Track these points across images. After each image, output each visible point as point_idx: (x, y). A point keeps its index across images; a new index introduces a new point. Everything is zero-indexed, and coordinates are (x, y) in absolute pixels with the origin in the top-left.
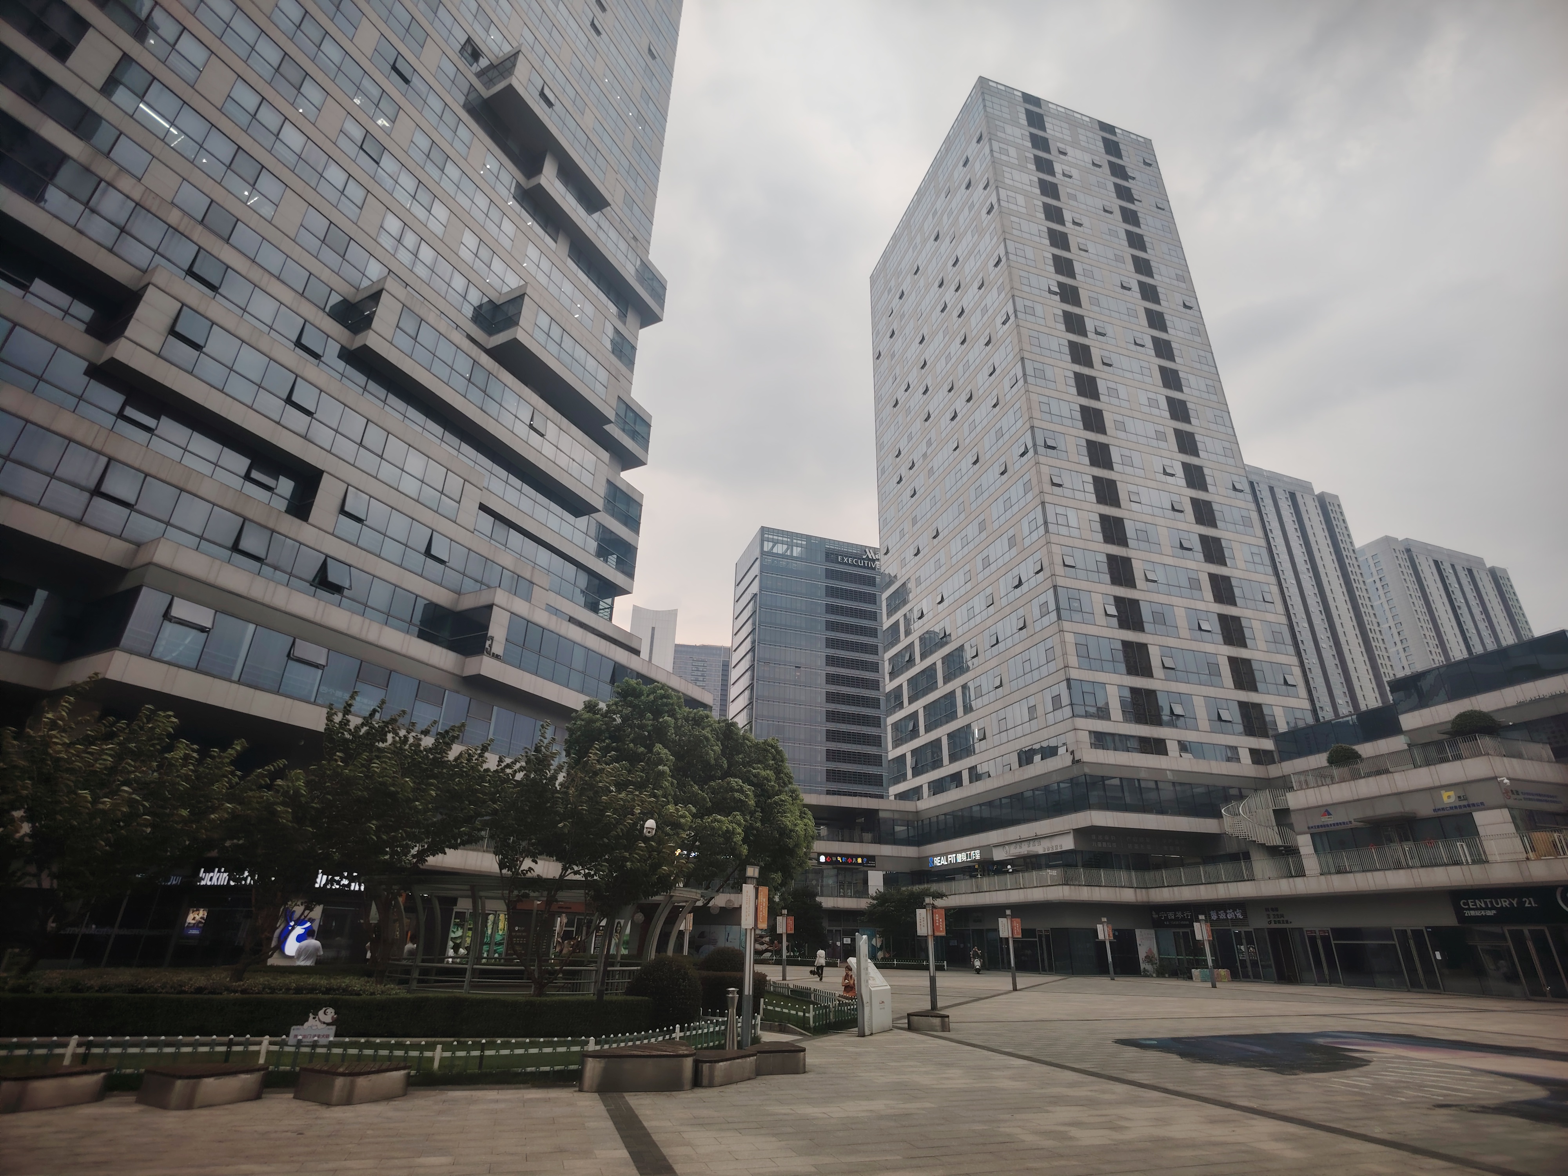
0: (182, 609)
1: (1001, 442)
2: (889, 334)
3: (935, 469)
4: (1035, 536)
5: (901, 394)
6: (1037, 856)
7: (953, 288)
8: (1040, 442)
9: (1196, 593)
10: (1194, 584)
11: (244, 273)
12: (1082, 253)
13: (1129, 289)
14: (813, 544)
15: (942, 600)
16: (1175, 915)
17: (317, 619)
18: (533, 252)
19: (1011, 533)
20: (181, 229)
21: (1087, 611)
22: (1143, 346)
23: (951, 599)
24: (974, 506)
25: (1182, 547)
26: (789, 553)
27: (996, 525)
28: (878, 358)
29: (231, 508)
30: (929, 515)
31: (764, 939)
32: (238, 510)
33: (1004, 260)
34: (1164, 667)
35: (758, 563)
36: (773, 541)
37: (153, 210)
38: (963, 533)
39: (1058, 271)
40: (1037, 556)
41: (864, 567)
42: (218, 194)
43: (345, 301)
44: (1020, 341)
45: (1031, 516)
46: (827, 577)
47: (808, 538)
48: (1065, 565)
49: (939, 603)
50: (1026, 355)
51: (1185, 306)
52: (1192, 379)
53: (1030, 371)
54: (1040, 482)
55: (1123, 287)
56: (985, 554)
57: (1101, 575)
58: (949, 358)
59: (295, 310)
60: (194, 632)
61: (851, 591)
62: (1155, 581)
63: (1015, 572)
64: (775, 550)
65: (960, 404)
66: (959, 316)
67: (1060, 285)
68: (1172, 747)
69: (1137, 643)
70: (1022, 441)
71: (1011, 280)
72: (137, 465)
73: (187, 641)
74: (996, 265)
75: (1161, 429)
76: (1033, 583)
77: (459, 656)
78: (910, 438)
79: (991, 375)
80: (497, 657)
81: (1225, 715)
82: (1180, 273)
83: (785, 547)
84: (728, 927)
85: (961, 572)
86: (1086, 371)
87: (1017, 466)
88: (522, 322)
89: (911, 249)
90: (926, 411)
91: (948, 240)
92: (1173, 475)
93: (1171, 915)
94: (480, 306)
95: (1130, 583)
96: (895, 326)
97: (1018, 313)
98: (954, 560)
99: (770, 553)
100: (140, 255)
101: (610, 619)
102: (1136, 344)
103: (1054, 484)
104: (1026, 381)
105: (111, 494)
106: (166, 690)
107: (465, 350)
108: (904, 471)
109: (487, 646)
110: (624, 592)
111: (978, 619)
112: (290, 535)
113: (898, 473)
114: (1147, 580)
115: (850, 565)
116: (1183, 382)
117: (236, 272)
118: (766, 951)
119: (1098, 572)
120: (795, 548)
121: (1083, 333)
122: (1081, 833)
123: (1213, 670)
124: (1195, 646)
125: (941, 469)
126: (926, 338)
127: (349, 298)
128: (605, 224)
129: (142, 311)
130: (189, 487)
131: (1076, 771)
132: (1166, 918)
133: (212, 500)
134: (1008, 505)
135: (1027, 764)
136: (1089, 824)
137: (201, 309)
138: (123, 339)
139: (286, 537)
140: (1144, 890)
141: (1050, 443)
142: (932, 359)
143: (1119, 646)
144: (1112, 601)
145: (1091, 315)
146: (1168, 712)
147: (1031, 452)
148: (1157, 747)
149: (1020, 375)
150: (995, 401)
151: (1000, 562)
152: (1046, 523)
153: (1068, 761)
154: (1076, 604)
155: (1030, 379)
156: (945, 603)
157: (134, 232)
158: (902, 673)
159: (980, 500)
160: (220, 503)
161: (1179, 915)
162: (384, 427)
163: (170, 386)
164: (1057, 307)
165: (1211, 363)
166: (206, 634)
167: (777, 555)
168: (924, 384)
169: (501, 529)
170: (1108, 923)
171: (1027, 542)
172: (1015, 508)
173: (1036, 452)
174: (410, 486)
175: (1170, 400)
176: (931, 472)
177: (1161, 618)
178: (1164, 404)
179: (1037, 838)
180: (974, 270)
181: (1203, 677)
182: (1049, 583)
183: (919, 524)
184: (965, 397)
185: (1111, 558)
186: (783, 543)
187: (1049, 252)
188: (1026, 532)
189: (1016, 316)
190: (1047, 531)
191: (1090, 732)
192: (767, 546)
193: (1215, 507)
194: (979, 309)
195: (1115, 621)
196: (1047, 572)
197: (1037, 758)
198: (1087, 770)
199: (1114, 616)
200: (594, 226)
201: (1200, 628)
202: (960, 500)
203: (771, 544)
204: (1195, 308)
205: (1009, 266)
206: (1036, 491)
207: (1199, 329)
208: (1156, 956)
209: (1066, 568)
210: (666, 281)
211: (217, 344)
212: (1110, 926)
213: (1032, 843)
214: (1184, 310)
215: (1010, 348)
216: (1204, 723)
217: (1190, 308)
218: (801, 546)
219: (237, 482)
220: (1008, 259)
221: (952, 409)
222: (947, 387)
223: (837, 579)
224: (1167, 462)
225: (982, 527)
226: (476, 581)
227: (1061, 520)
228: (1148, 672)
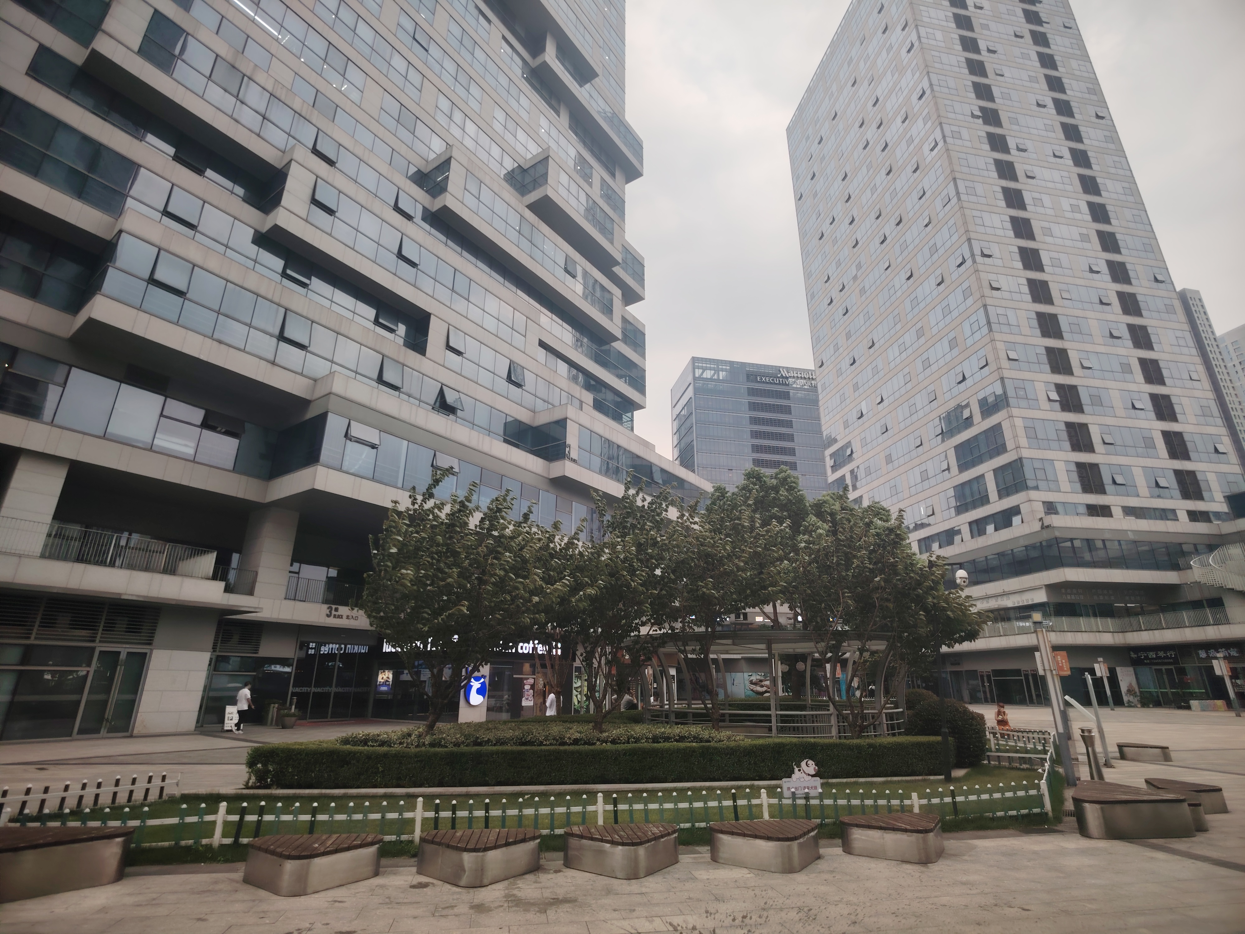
0: (357, 430)
1: (936, 256)
2: (810, 177)
3: (866, 288)
4: (977, 336)
5: (826, 227)
6: (1007, 609)
7: (875, 125)
8: (977, 252)
9: (1128, 376)
10: (1126, 368)
11: (351, 149)
12: (999, 78)
13: (1045, 106)
14: (736, 368)
15: (882, 400)
16: (1156, 654)
17: (448, 434)
18: (544, 122)
19: (951, 335)
20: (303, 114)
21: (1032, 397)
22: (1061, 157)
23: (892, 399)
24: (910, 316)
25: (1112, 336)
26: (716, 377)
27: (935, 330)
28: (800, 199)
29: (373, 347)
30: (863, 329)
31: (763, 683)
32: (378, 348)
33: (928, 92)
34: (1104, 443)
35: (691, 387)
36: (702, 368)
37: (283, 98)
38: (901, 341)
39: (979, 96)
40: (981, 353)
41: (779, 384)
42: (320, 84)
43: (419, 171)
44: (951, 163)
45: (973, 318)
46: (749, 395)
47: (731, 363)
48: (1009, 359)
49: (879, 403)
50: (958, 175)
51: (1098, 117)
52: (1109, 183)
53: (962, 189)
54: (980, 287)
55: (1039, 105)
56: (925, 356)
57: (1042, 366)
58: (874, 189)
59: (390, 179)
60: (368, 449)
61: (770, 404)
62: (1090, 368)
63: (959, 369)
64: (704, 376)
65: (889, 228)
66: (883, 150)
67: (982, 109)
68: (1117, 511)
69: (1078, 424)
70: (959, 252)
71: (937, 109)
72: (305, 314)
73: (363, 456)
74: (921, 98)
75: (1084, 231)
76: (978, 377)
77: (545, 462)
78: (839, 264)
79: (920, 198)
80: (574, 461)
81: (1162, 482)
82: (1091, 86)
83: (713, 372)
84: (733, 674)
85: (901, 375)
86: (1012, 185)
87: (955, 276)
88: (550, 180)
89: (827, 97)
90: (854, 238)
91: (866, 83)
92: (1098, 272)
93: (1152, 655)
94: (513, 170)
95: (1068, 370)
96: (815, 168)
97: (947, 139)
98: (892, 365)
99: (700, 378)
100: (278, 138)
101: (632, 429)
102: (1055, 156)
103: (994, 289)
104: (959, 199)
105: (292, 338)
106: (355, 497)
107: (514, 206)
108: (835, 294)
109: (567, 452)
110: (640, 407)
111: (921, 414)
112: (415, 368)
113: (829, 296)
114: (1083, 367)
115: (767, 383)
116: (1101, 187)
117: (346, 148)
118: (766, 692)
119: (1039, 363)
120: (721, 373)
121: (1006, 150)
122: (1051, 588)
123: (1149, 444)
124: (1130, 423)
125: (873, 288)
126: (849, 175)
127: (422, 169)
128: (595, 94)
129: (290, 184)
130: (342, 332)
131: (1046, 535)
132: (1147, 658)
133: (359, 341)
134: (947, 311)
135: (980, 535)
136: (1064, 580)
137: (330, 181)
138: (281, 208)
139: (413, 369)
140: (1120, 634)
141: (986, 252)
142: (856, 192)
143: (1063, 427)
144: (1053, 387)
145: (1012, 133)
146: (1111, 481)
147: (969, 262)
148: (1104, 511)
149: (952, 193)
150: (927, 221)
151: (942, 362)
152: (989, 323)
153: (1037, 527)
154: (1022, 393)
155: (963, 197)
156: (885, 403)
157: (272, 118)
158: (844, 466)
159: (916, 310)
160: (365, 344)
161: (1161, 654)
162: (467, 275)
163: (317, 246)
164: (981, 129)
165: (1126, 167)
166: (375, 450)
167: (706, 379)
168: (850, 215)
169: (552, 358)
170: (1104, 662)
171: (969, 342)
172: (955, 314)
173: (974, 261)
174: (490, 324)
175: (1091, 205)
176: (863, 291)
177: (1097, 401)
178: (1085, 208)
179: (1005, 594)
180: (896, 106)
181: (1140, 450)
182: (996, 376)
183: (853, 338)
184: (894, 221)
185: (1050, 351)
186: (710, 369)
187: (969, 79)
188: (968, 332)
189: (945, 141)
190: (991, 330)
191: (1043, 502)
192: (698, 372)
193: (1139, 298)
194: (904, 141)
195: (1057, 406)
196: (992, 366)
197: (990, 528)
198: (1057, 534)
199: (1057, 401)
200: (587, 96)
201: (1134, 407)
202: (896, 312)
203: (701, 371)
204: (1108, 117)
205: (934, 97)
206: (977, 295)
207: (1113, 137)
208: (1137, 690)
209: (1011, 362)
210: (642, 141)
211: (345, 209)
212: (1106, 664)
213: (999, 598)
214: (1097, 121)
215: (940, 171)
216: (1143, 490)
217: (1102, 118)
218: (726, 370)
219: (371, 326)
220: (932, 90)
221: (881, 233)
222: (874, 215)
223: (757, 396)
224: (1092, 261)
225: (920, 333)
226: (544, 401)
227: (1002, 320)
228: (1089, 448)
